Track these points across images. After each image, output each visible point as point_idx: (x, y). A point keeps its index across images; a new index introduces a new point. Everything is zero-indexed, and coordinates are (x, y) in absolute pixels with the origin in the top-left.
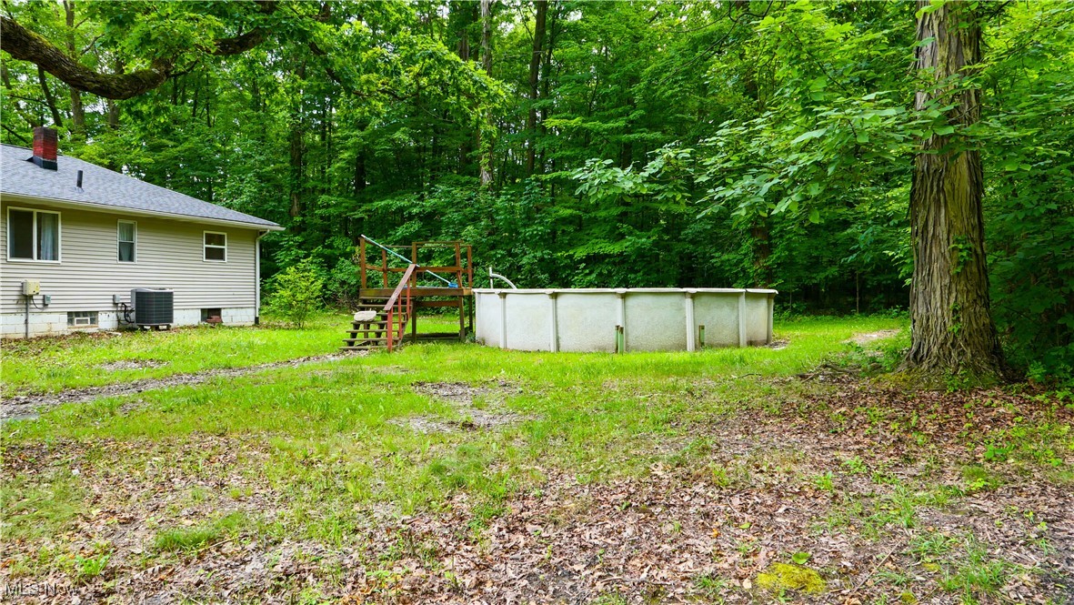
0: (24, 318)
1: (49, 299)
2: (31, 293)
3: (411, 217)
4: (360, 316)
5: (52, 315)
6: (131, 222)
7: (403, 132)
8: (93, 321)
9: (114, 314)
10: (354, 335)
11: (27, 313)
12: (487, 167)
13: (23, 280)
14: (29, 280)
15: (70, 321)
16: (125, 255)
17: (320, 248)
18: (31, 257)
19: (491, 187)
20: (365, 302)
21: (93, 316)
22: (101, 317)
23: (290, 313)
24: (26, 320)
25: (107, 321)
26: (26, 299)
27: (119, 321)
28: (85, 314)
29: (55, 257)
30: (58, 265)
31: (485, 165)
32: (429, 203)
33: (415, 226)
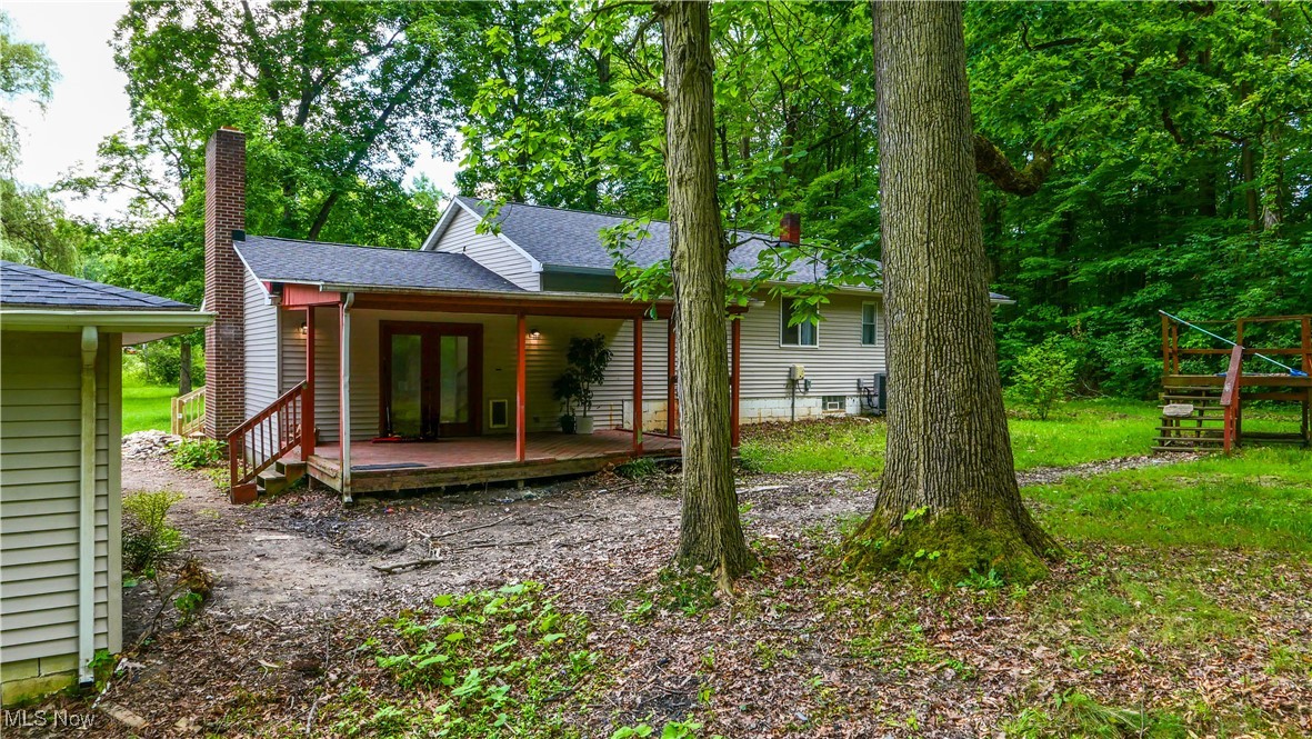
0: (790, 402)
1: (810, 383)
2: (798, 377)
3: (1156, 277)
4: (1169, 410)
5: (812, 399)
6: (872, 303)
7: (1143, 171)
8: (842, 406)
9: (857, 400)
10: (1164, 433)
11: (793, 397)
12: (1273, 206)
13: (791, 365)
14: (797, 365)
15: (824, 406)
16: (867, 339)
17: (1020, 320)
18: (797, 343)
19: (1281, 232)
20: (1168, 392)
21: (842, 399)
22: (849, 402)
23: (1038, 401)
24: (793, 404)
25: (852, 407)
26: (792, 383)
27: (862, 406)
28: (835, 398)
29: (813, 342)
30: (816, 350)
31: (1269, 203)
32: (1183, 261)
33: (1162, 290)
